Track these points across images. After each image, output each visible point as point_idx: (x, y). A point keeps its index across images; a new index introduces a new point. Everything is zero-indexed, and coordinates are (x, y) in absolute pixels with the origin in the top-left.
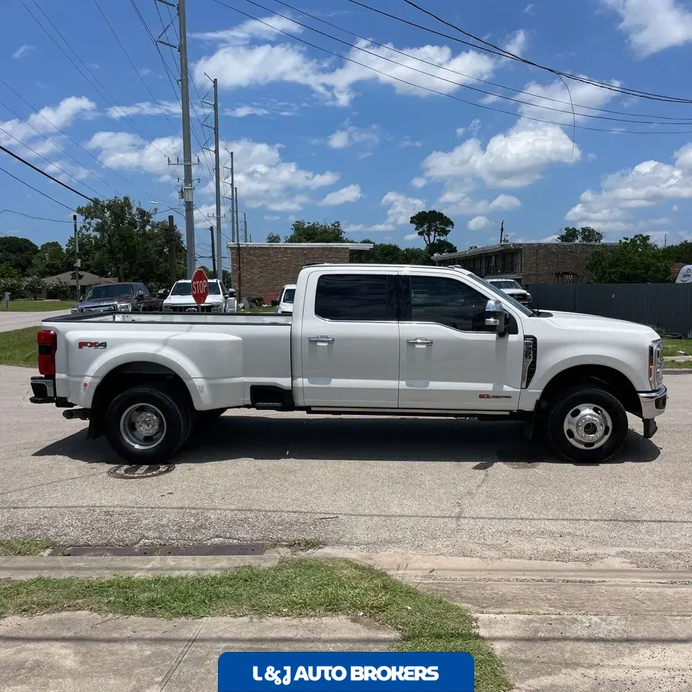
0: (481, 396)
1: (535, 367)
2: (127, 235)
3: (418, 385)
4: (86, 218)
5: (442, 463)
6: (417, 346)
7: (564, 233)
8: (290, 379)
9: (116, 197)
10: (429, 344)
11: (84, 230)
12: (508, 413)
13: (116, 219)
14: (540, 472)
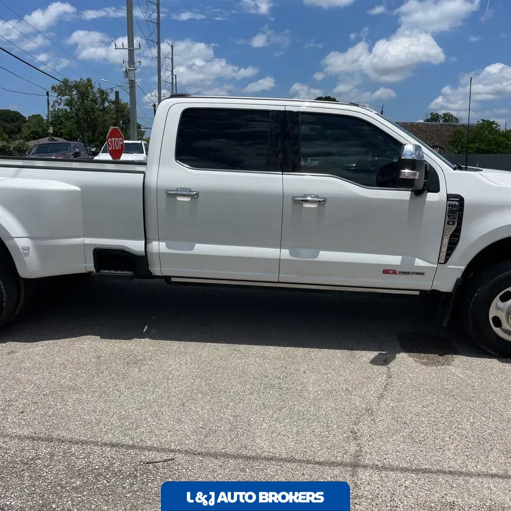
0: (386, 272)
1: (458, 237)
2: (90, 110)
3: (305, 255)
4: (59, 95)
5: (331, 352)
6: (306, 205)
7: (429, 117)
8: (144, 241)
9: (81, 79)
10: (321, 202)
11: (56, 104)
12: (417, 293)
13: (81, 95)
14: (458, 372)
